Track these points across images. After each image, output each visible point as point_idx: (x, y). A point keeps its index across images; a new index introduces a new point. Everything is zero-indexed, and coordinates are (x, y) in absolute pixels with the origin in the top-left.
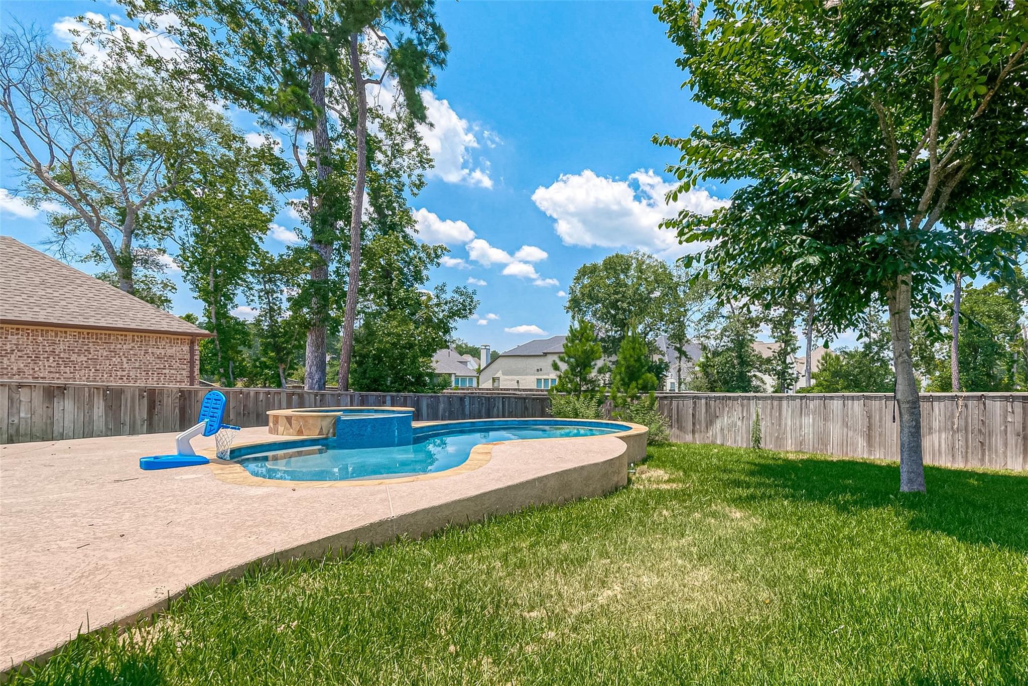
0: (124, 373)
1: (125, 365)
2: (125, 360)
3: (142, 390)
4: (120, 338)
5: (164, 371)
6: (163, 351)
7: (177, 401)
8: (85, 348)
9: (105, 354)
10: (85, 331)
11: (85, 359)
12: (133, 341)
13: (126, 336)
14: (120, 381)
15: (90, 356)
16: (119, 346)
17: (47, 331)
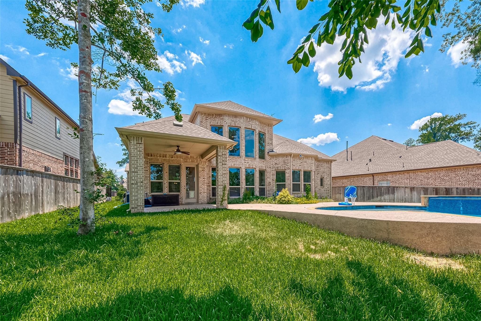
0: (460, 183)
1: (461, 180)
2: (460, 177)
3: (434, 188)
4: (459, 169)
5: (476, 181)
6: (475, 173)
7: (445, 192)
8: (448, 174)
9: (454, 176)
10: (448, 168)
11: (448, 178)
12: (463, 170)
13: (461, 168)
14: (459, 186)
15: (450, 177)
16: (459, 172)
17: (438, 170)
